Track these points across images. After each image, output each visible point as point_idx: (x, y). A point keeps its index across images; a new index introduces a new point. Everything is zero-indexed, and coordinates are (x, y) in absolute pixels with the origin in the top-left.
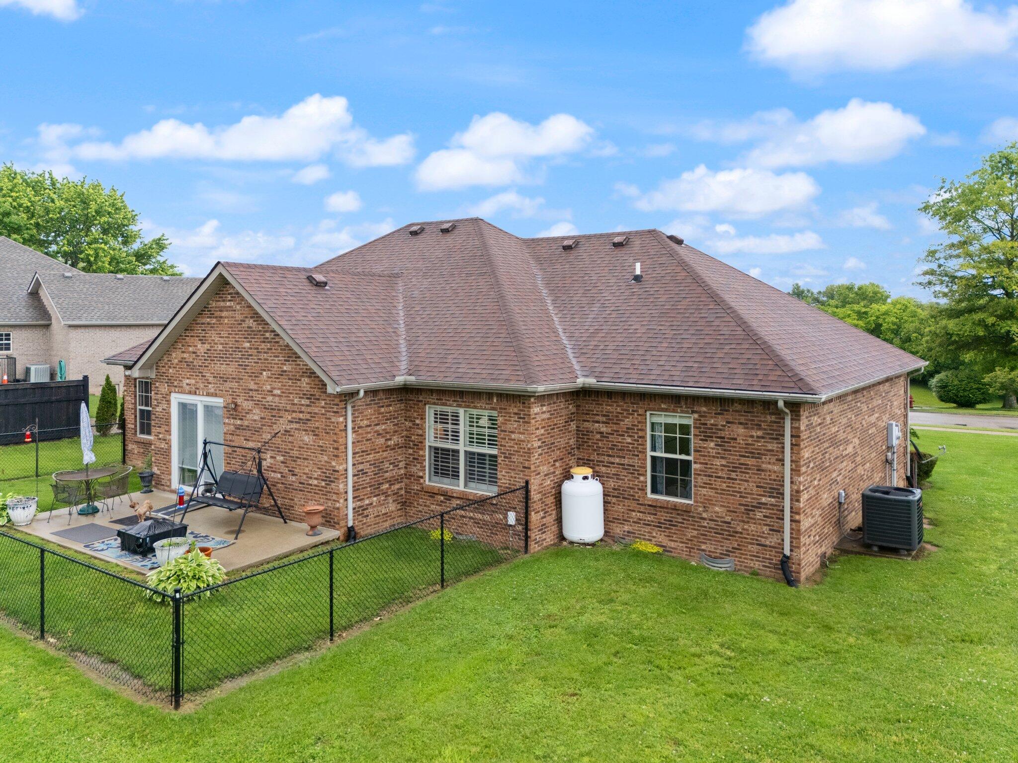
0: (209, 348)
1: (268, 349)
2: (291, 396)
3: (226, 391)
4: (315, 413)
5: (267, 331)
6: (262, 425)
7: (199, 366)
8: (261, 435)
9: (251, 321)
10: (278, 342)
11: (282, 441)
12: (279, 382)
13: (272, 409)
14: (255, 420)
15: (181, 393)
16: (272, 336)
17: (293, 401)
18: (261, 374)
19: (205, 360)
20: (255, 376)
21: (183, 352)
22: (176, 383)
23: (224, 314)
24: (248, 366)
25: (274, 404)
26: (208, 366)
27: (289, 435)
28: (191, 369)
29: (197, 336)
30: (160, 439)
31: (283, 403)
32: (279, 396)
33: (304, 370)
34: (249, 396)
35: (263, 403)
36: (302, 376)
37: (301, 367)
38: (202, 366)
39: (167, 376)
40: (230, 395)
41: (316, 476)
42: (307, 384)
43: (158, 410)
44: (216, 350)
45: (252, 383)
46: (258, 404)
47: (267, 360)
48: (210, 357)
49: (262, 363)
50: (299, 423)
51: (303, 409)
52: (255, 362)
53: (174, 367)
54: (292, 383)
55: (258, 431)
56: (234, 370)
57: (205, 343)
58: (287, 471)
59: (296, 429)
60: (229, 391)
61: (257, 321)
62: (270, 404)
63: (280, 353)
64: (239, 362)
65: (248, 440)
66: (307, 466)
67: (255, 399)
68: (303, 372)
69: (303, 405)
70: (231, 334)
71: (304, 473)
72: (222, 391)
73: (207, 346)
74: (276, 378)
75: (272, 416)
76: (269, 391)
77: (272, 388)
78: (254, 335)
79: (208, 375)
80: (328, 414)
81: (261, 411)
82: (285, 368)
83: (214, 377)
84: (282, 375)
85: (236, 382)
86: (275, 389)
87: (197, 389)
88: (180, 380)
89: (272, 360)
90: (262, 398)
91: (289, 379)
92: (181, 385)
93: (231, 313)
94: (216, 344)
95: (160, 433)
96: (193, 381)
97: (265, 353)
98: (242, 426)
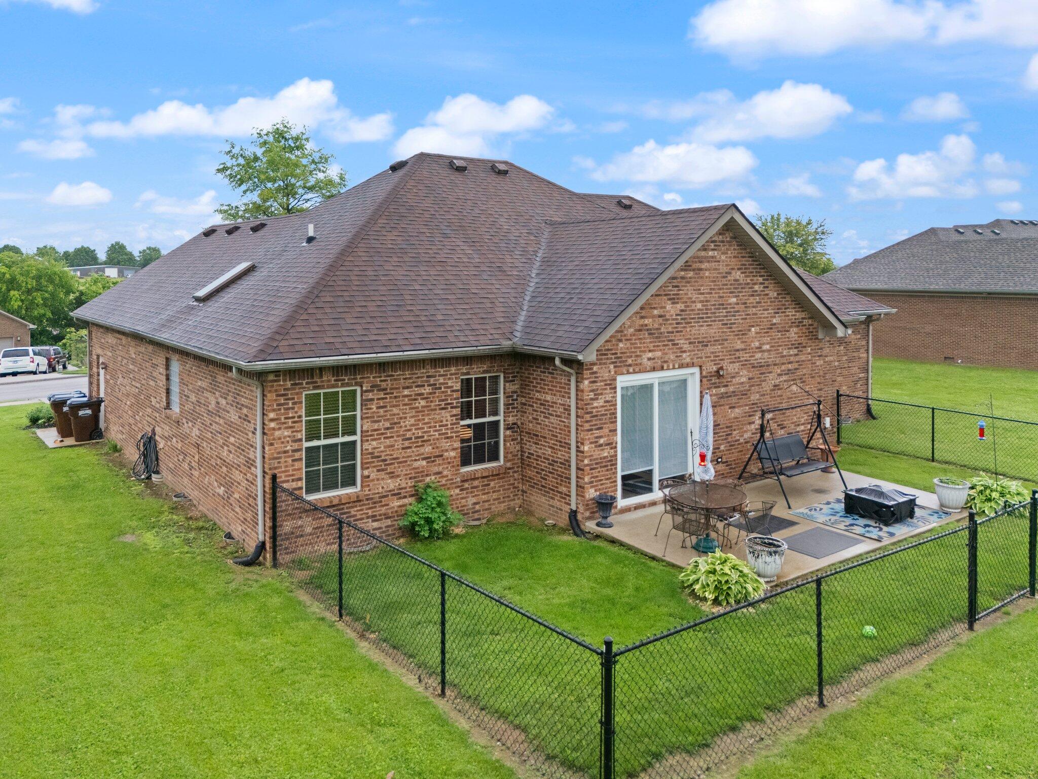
0: (683, 308)
1: (757, 303)
2: (780, 348)
3: (706, 357)
4: (803, 361)
5: (755, 284)
6: (750, 386)
7: (668, 332)
8: (749, 397)
9: (739, 273)
10: (767, 295)
11: (771, 397)
12: (768, 336)
13: (761, 366)
14: (742, 383)
15: (640, 372)
16: (762, 289)
17: (782, 353)
18: (750, 330)
19: (677, 324)
20: (742, 333)
21: (642, 317)
22: (630, 361)
23: (703, 266)
24: (735, 323)
25: (763, 361)
26: (681, 331)
27: (778, 389)
28: (657, 338)
29: (666, 295)
30: (601, 445)
31: (772, 358)
32: (769, 351)
33: (793, 321)
34: (736, 358)
35: (752, 362)
36: (791, 327)
37: (790, 317)
38: (673, 332)
39: (616, 354)
40: (712, 361)
41: (803, 422)
42: (795, 333)
43: (595, 405)
44: (693, 310)
45: (739, 342)
46: (746, 365)
47: (756, 314)
48: (684, 319)
49: (750, 318)
50: (788, 374)
51: (792, 359)
52: (742, 319)
53: (627, 340)
54: (782, 335)
55: (746, 394)
56: (717, 331)
57: (677, 303)
58: (776, 427)
59: (785, 381)
60: (710, 357)
61: (745, 273)
62: (759, 361)
63: (770, 306)
64: (723, 320)
65: (734, 407)
66: (795, 415)
67: (742, 359)
68: (792, 323)
69: (791, 355)
70: (714, 289)
71: (792, 423)
72: (701, 358)
73: (680, 306)
74: (765, 333)
75: (761, 374)
76: (757, 348)
77: (760, 344)
78: (742, 288)
79: (682, 342)
80: (814, 359)
81: (748, 371)
82: (774, 321)
83: (690, 343)
84: (771, 329)
85: (720, 344)
86: (764, 344)
87: (666, 362)
88: (637, 356)
89: (762, 314)
90: (750, 357)
91: (778, 332)
92: (639, 361)
93: (713, 264)
94: (694, 302)
95: (601, 437)
96: (659, 354)
97: (754, 307)
98: (726, 393)
